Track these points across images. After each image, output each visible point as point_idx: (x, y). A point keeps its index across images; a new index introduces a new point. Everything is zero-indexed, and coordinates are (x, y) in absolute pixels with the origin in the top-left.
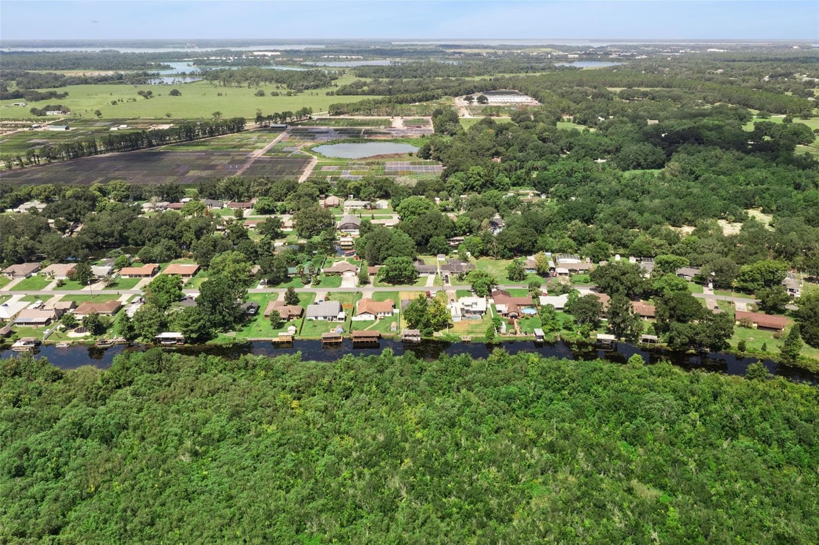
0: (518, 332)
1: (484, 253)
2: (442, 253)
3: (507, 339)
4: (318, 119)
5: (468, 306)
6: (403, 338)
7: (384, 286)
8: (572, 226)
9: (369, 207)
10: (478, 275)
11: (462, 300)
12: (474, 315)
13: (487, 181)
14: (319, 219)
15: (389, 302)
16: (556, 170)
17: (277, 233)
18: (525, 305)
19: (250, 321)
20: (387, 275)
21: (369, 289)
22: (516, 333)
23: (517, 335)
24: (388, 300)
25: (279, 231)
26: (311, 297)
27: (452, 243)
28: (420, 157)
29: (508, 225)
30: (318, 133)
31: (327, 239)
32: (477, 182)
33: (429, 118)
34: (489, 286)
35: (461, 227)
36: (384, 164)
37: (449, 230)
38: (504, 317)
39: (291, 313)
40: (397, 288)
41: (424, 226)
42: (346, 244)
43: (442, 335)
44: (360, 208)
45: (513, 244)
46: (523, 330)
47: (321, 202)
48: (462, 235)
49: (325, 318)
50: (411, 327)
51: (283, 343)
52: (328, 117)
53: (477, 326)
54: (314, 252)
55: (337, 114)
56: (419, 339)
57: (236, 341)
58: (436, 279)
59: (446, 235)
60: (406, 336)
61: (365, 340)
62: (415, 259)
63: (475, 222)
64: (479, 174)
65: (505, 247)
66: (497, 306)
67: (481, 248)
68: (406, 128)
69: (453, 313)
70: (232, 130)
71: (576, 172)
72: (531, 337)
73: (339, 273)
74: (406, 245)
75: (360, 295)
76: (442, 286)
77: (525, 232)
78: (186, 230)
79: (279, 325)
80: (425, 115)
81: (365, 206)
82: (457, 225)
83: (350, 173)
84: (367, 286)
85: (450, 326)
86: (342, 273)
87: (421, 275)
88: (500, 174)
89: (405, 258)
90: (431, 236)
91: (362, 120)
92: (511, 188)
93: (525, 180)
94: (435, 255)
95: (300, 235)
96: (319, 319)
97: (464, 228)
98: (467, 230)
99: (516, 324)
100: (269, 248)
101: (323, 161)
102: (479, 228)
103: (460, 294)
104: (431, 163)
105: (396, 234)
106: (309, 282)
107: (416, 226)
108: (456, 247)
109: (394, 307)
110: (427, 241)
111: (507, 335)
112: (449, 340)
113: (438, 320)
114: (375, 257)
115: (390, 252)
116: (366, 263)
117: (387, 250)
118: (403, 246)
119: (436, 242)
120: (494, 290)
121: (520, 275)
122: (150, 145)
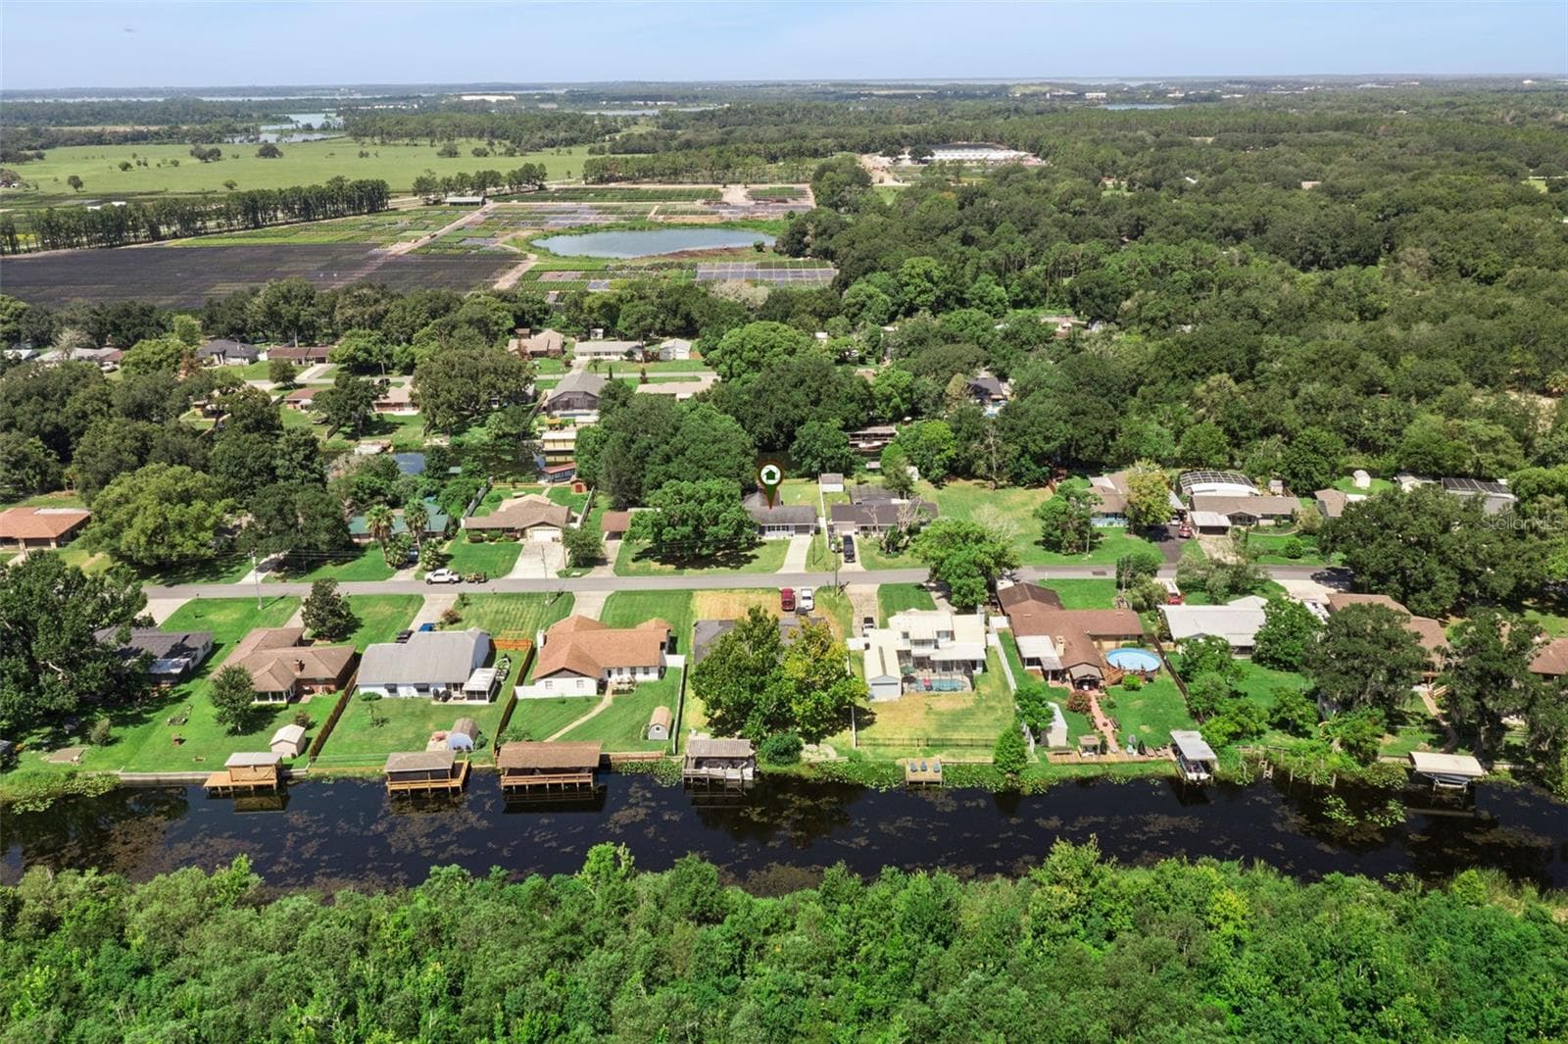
0: (1112, 744)
1: (960, 469)
2: (833, 470)
3: (1075, 772)
4: (557, 191)
5: (922, 643)
6: (690, 771)
7: (649, 573)
8: (1210, 390)
9: (639, 356)
10: (951, 536)
11: (900, 621)
12: (946, 677)
13: (948, 295)
14: (484, 380)
15: (653, 629)
16: (1125, 264)
17: (367, 419)
18: (1117, 638)
19: (163, 701)
20: (658, 536)
21: (600, 584)
22: (1103, 748)
23: (1111, 757)
24: (652, 622)
25: (374, 413)
26: (404, 614)
27: (863, 445)
28: (781, 253)
29: (1023, 392)
30: (550, 213)
31: (505, 435)
32: (924, 297)
33: (806, 187)
34: (986, 572)
35: (888, 399)
36: (695, 266)
37: (852, 406)
38: (1053, 684)
39: (306, 674)
40: (691, 577)
41: (781, 394)
42: (560, 447)
43: (833, 756)
44: (616, 358)
45: (1047, 439)
46: (1132, 738)
47: (513, 344)
48: (891, 422)
49: (423, 689)
50: (721, 727)
51: (241, 792)
52: (582, 184)
53: (958, 718)
54: (453, 470)
55: (601, 180)
56: (748, 774)
57: (77, 784)
58: (813, 549)
59: (846, 419)
60: (699, 762)
61: (547, 780)
62: (749, 489)
63: (928, 383)
64: (928, 276)
65: (1025, 450)
66: (1022, 641)
67: (952, 453)
68: (753, 203)
69: (872, 670)
70: (357, 209)
71: (1174, 270)
72: (1159, 761)
73: (514, 534)
74: (722, 446)
75: (563, 601)
76: (835, 569)
77: (1081, 406)
78: (95, 412)
79: (252, 721)
80: (798, 182)
81: (630, 354)
82: (876, 392)
83: (606, 286)
84: (597, 572)
85: (861, 718)
86: (523, 531)
87: (769, 537)
88: (983, 276)
89: (715, 485)
90: (802, 422)
91: (656, 191)
92: (1010, 311)
93: (1044, 291)
94: (813, 476)
95: (433, 426)
96: (403, 692)
97: (897, 400)
98: (903, 408)
99: (1096, 709)
100: (307, 458)
101: (549, 262)
102: (940, 399)
103: (895, 599)
104: (806, 265)
105: (695, 415)
106: (413, 561)
107: (759, 393)
108: (875, 454)
109: (671, 646)
110: (791, 437)
111: (1074, 757)
112: (857, 777)
113: (818, 702)
114: (629, 482)
115: (673, 468)
116: (603, 500)
117: (667, 459)
118: (717, 447)
119: (815, 438)
120: (1003, 585)
121: (1081, 534)
122: (156, 236)
